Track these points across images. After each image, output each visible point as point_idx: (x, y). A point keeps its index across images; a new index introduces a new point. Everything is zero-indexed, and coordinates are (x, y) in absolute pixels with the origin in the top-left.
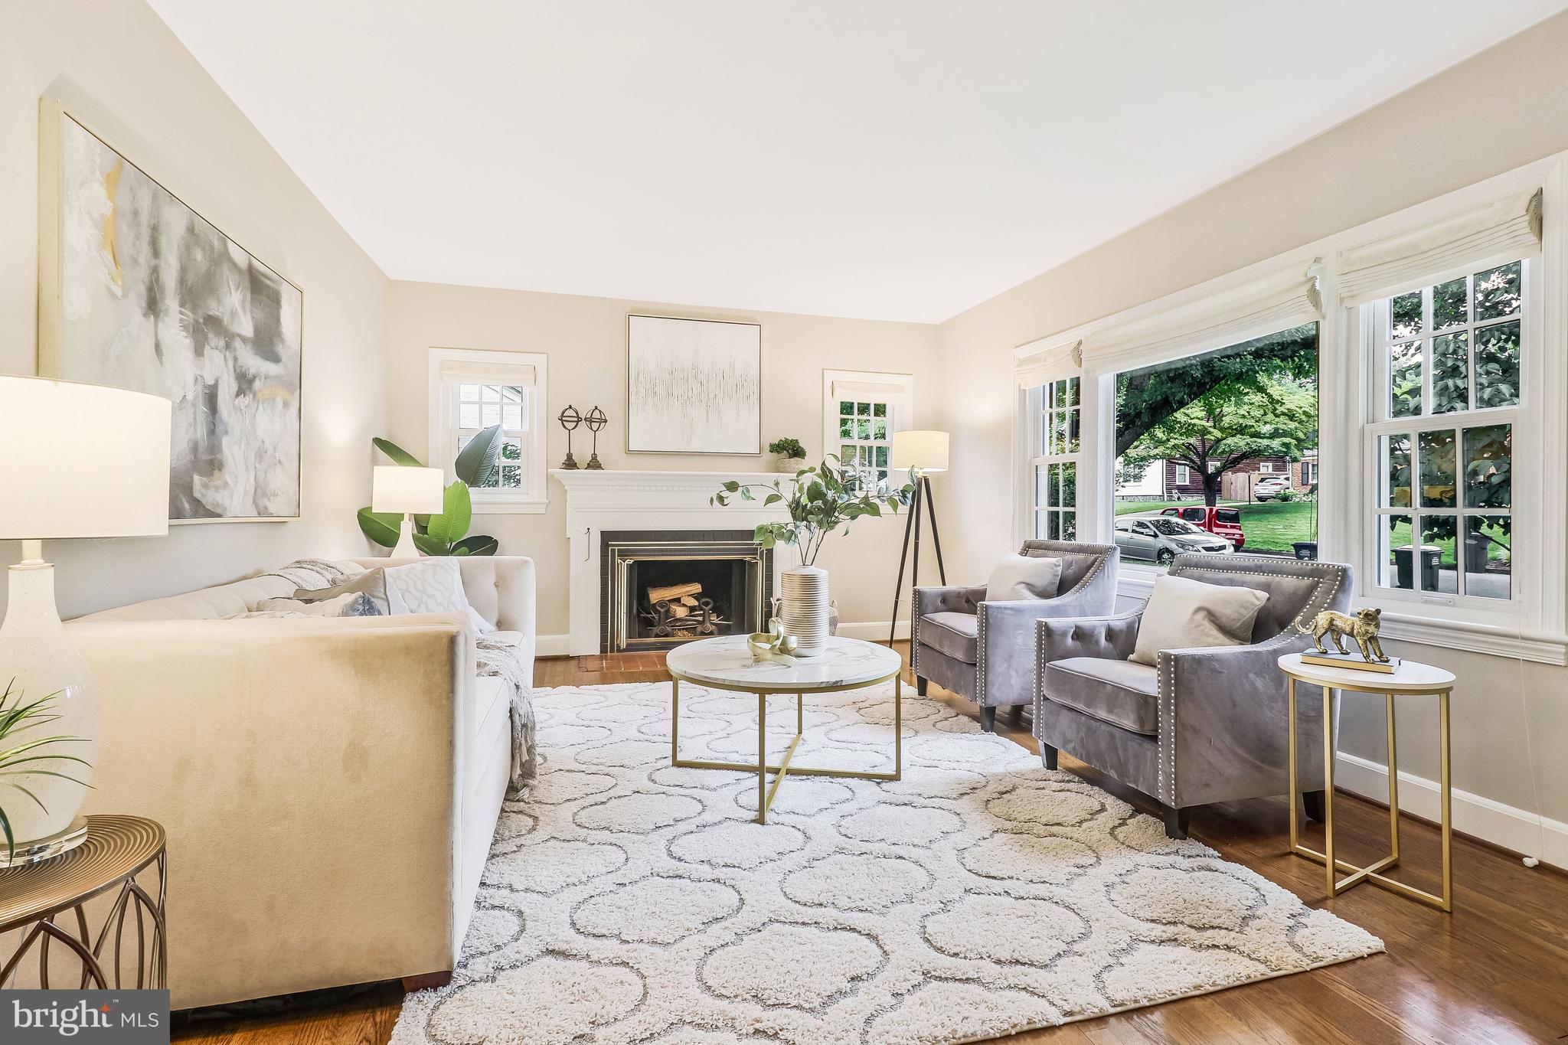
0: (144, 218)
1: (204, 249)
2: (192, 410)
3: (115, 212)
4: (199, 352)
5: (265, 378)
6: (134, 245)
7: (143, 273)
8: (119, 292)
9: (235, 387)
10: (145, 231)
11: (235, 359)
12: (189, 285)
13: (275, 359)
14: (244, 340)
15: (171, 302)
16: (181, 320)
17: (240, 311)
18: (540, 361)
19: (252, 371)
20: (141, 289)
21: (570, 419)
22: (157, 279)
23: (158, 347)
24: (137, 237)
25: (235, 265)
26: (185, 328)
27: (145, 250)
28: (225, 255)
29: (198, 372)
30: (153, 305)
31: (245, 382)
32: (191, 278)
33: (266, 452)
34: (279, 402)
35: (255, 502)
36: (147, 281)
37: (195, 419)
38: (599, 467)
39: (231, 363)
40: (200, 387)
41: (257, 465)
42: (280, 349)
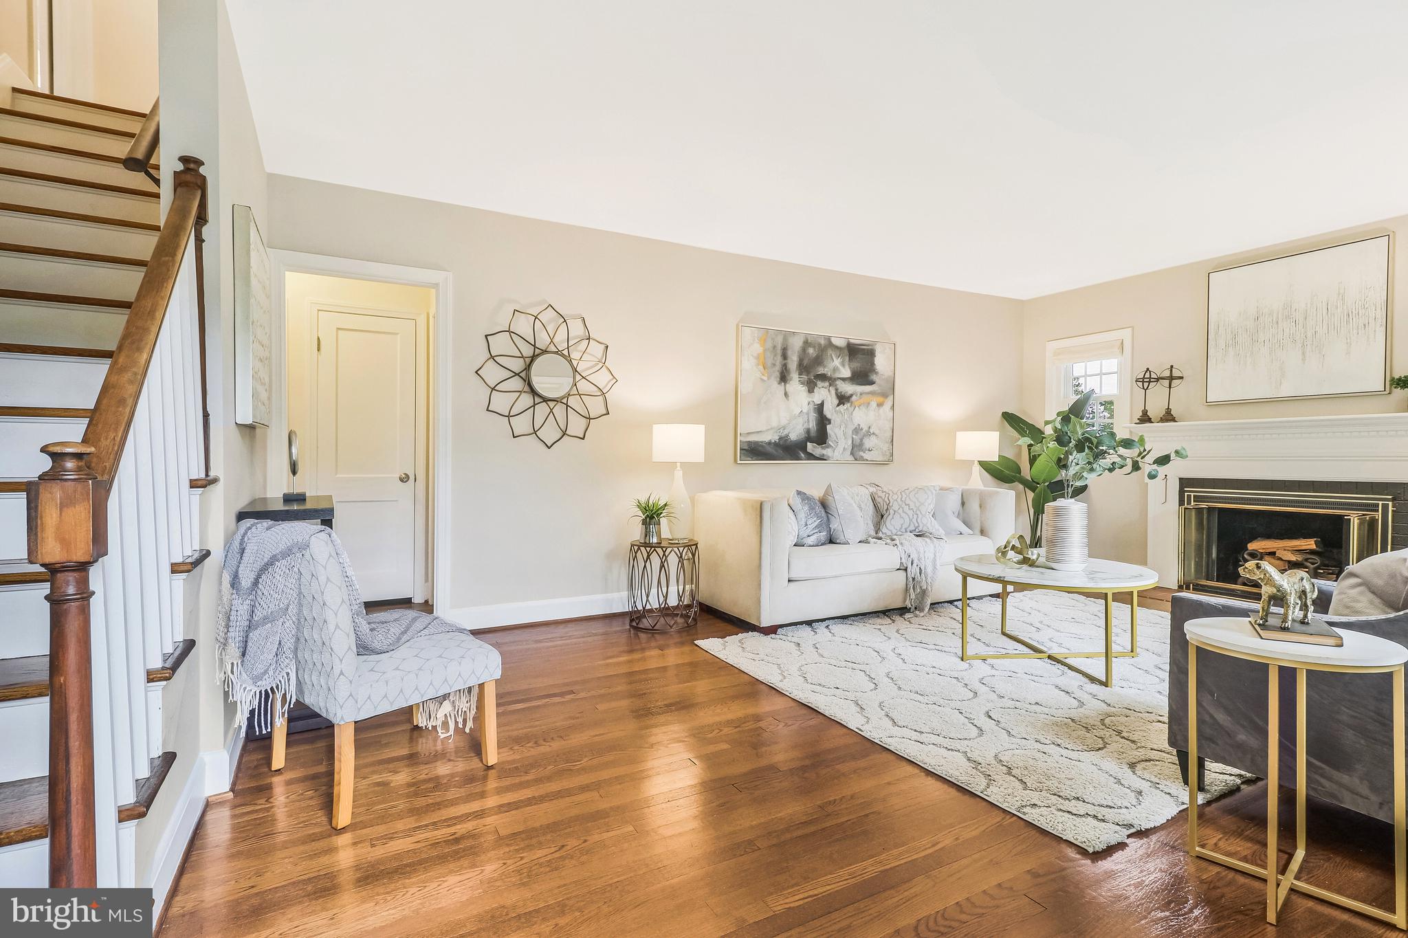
0: (779, 347)
1: (814, 347)
2: (806, 416)
3: (765, 351)
4: (811, 391)
5: (861, 394)
6: (773, 359)
7: (778, 367)
8: (765, 378)
9: (836, 402)
10: (779, 352)
11: (837, 390)
12: (805, 365)
13: (872, 383)
14: (844, 379)
15: (794, 376)
16: (799, 381)
17: (841, 368)
18: (1126, 335)
19: (850, 392)
20: (778, 374)
21: (1147, 380)
22: (786, 369)
23: (786, 394)
24: (775, 355)
25: (837, 347)
26: (802, 383)
27: (779, 359)
28: (830, 344)
29: (810, 400)
30: (784, 378)
31: (843, 399)
32: (805, 362)
33: (862, 429)
34: (874, 404)
35: (852, 453)
36: (780, 371)
37: (808, 420)
38: (1174, 420)
39: (833, 392)
40: (812, 406)
41: (854, 436)
42: (874, 377)
